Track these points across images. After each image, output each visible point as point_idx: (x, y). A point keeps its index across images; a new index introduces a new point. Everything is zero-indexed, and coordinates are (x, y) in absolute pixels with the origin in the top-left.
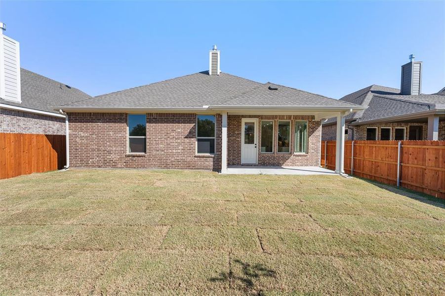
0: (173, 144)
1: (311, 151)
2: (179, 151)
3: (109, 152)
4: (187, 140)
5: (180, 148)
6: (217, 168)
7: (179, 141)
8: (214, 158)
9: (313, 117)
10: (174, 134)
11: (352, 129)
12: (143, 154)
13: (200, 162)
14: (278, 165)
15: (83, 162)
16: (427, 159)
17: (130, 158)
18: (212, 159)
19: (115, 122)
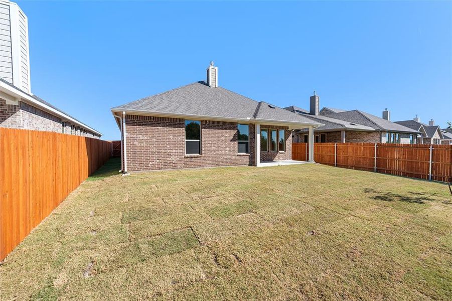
0: (222, 146)
1: (287, 150)
2: (227, 152)
3: (170, 155)
4: (232, 143)
5: (227, 149)
6: (252, 163)
7: (226, 144)
8: (249, 156)
9: (288, 128)
10: (222, 138)
11: (298, 136)
12: (198, 155)
13: (241, 160)
14: (271, 160)
15: (142, 165)
16: (349, 152)
17: (189, 159)
18: (248, 157)
19: (175, 127)
